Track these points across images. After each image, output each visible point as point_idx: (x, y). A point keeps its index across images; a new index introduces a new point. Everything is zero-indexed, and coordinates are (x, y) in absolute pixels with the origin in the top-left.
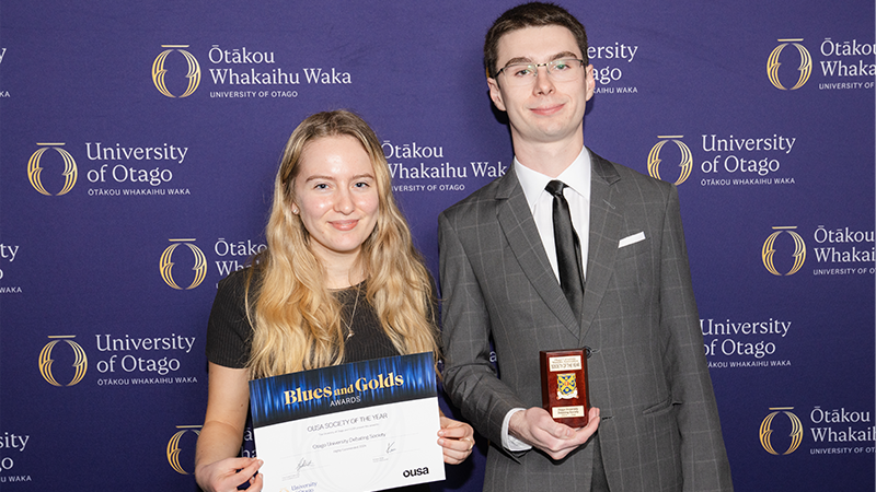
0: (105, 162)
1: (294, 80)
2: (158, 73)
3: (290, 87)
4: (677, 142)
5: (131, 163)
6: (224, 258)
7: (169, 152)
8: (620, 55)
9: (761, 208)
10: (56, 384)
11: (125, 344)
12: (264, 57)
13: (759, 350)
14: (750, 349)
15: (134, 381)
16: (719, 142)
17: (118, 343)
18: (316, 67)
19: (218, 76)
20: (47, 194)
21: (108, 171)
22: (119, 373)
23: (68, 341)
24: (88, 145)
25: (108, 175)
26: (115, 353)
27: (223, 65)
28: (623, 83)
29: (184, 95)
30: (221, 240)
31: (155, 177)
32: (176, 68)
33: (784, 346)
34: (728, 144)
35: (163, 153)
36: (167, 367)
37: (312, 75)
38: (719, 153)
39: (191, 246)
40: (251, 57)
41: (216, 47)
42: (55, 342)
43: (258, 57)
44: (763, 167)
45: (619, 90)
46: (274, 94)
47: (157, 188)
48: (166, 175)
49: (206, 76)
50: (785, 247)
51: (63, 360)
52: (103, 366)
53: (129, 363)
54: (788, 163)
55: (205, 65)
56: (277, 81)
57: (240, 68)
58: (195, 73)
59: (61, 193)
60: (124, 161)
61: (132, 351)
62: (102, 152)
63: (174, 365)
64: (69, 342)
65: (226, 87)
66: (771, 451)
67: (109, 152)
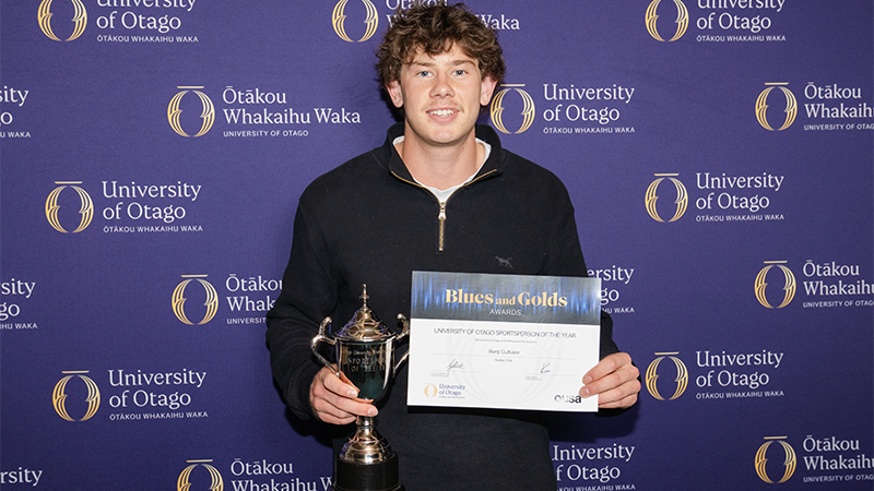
0: (121, 200)
1: (305, 120)
2: (173, 113)
3: (300, 127)
4: (673, 180)
5: (146, 201)
6: (235, 294)
7: (183, 190)
8: (617, 96)
9: (752, 243)
10: (69, 419)
11: (137, 379)
12: (276, 98)
13: (754, 381)
14: (745, 380)
15: (146, 416)
16: (713, 180)
17: (130, 378)
18: (326, 107)
19: (231, 116)
20: (65, 231)
21: (124, 209)
22: (131, 408)
23: (81, 377)
24: (105, 183)
25: (123, 212)
26: (127, 388)
27: (236, 105)
28: (620, 123)
29: (199, 134)
30: (233, 276)
31: (168, 214)
32: (191, 108)
33: (777, 377)
34: (722, 182)
35: (177, 191)
36: (178, 401)
37: (322, 115)
38: (712, 190)
39: (203, 282)
40: (263, 98)
41: (230, 88)
42: (69, 377)
43: (270, 98)
44: (754, 204)
45: (618, 130)
46: (286, 133)
47: (170, 225)
48: (180, 213)
49: (219, 116)
50: (775, 281)
51: (76, 395)
52: (115, 402)
53: (141, 398)
54: (778, 200)
55: (219, 106)
56: (289, 120)
57: (253, 109)
58: (209, 114)
59: (78, 230)
60: (139, 198)
61: (144, 386)
62: (118, 190)
63: (185, 399)
64: (83, 377)
65: (240, 126)
66: (766, 479)
67: (124, 190)
